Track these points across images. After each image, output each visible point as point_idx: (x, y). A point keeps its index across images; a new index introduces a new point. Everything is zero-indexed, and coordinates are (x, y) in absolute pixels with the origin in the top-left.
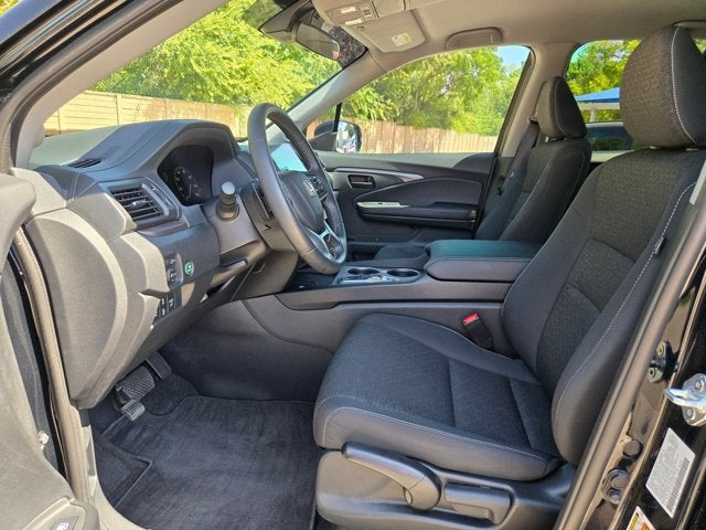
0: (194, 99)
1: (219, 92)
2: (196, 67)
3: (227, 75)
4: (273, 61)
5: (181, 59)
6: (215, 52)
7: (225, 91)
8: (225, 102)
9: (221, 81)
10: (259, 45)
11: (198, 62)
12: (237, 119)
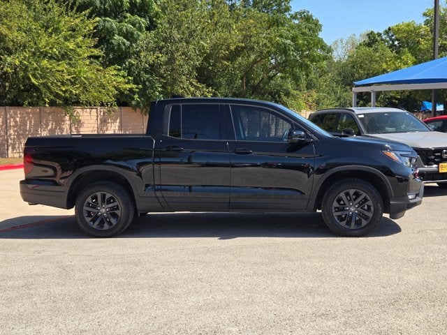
0: (30, 104)
1: (52, 97)
2: (33, 80)
3: (59, 84)
4: (98, 67)
5: (21, 74)
6: (49, 67)
7: (57, 96)
8: (58, 105)
9: (54, 89)
10: (86, 55)
11: (34, 76)
12: (67, 118)
